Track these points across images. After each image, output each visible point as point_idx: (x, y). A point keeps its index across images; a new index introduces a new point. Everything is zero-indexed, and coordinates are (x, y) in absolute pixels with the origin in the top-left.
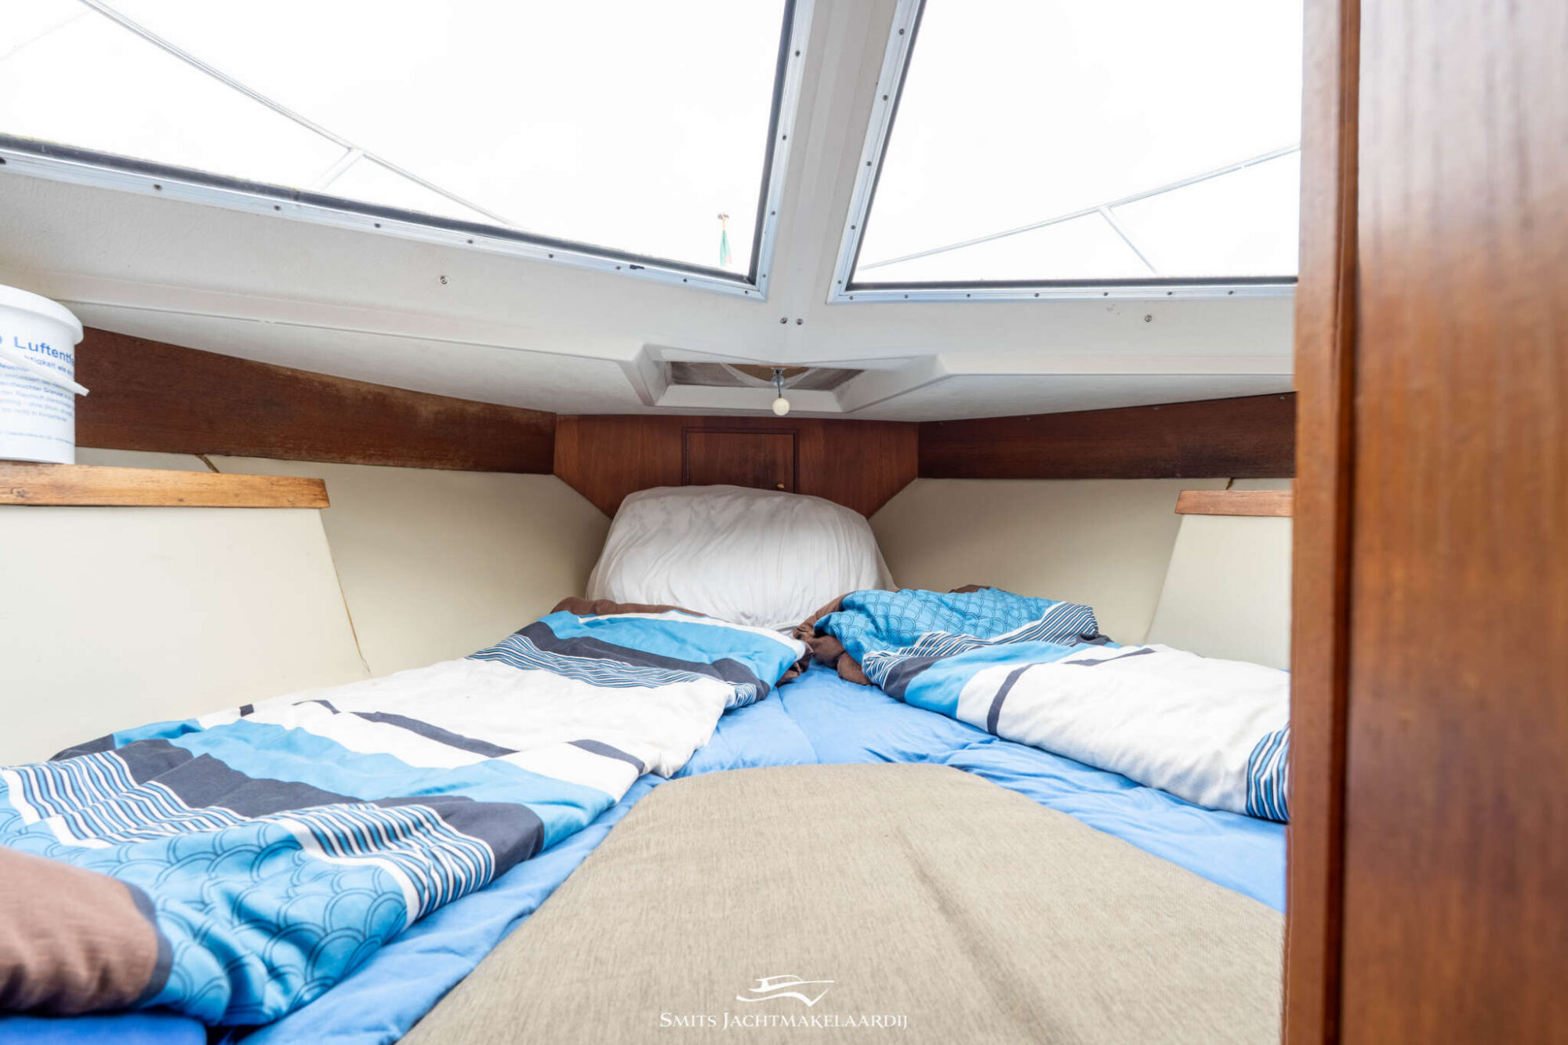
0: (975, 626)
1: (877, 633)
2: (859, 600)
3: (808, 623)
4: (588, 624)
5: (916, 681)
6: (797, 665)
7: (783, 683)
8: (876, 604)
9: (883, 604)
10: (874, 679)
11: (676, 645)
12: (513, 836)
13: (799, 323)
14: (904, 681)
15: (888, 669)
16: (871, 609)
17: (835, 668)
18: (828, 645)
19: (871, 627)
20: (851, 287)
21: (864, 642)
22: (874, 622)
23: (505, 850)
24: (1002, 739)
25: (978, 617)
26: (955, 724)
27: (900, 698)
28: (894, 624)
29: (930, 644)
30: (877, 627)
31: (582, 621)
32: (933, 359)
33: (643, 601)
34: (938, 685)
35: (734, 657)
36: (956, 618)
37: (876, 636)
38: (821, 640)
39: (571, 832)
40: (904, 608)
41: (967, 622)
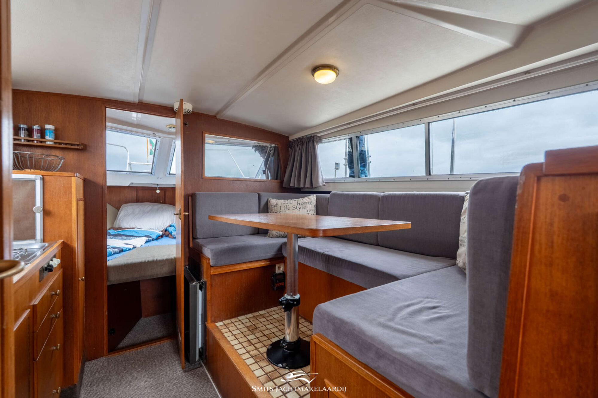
2: (173, 225)
3: (164, 230)
4: (117, 232)
6: (161, 236)
7: (157, 239)
10: (174, 237)
11: (137, 234)
12: (120, 249)
13: (161, 178)
16: (175, 226)
17: (168, 236)
19: (174, 229)
20: (170, 174)
31: (115, 231)
33: (129, 227)
35: (148, 235)
38: (166, 232)
39: (126, 251)
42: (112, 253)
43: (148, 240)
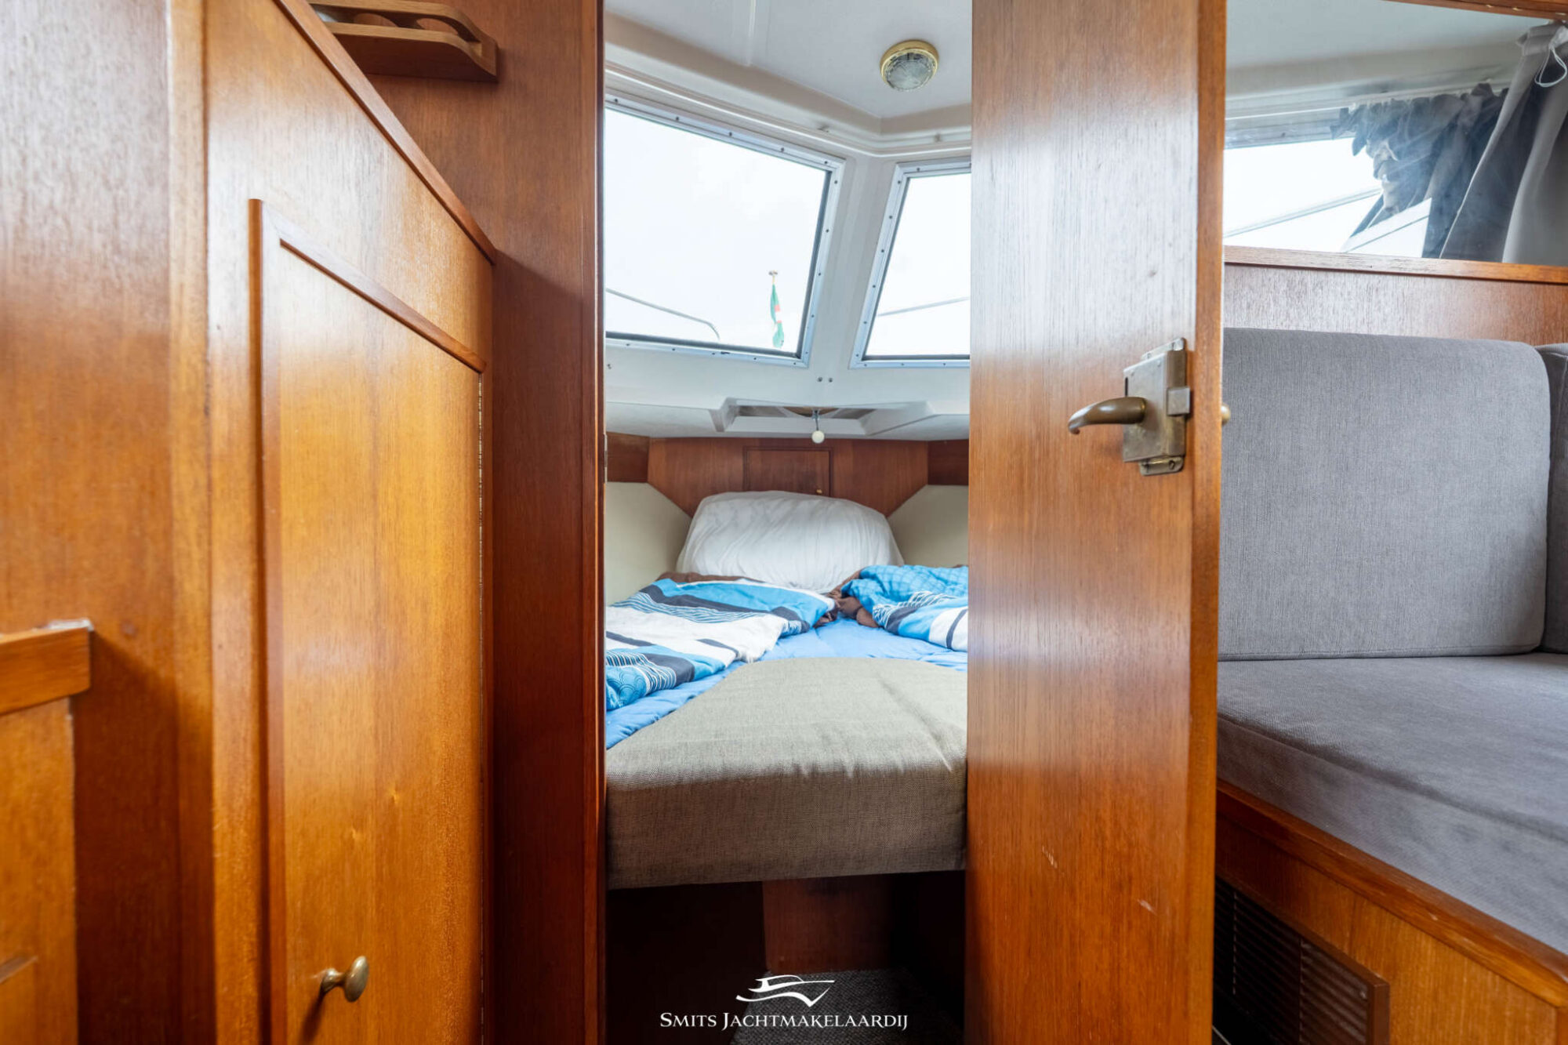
0: (953, 590)
1: (884, 593)
2: (872, 572)
3: (837, 589)
4: (684, 588)
5: (905, 620)
6: (829, 614)
7: (818, 626)
8: (883, 574)
9: (889, 574)
10: (880, 622)
11: (746, 599)
12: (683, 669)
13: (831, 381)
14: (898, 621)
15: (888, 614)
16: (880, 577)
17: (855, 619)
18: (850, 603)
19: (879, 589)
20: (865, 358)
21: (874, 598)
22: (882, 586)
23: (680, 673)
24: (954, 651)
25: (956, 584)
26: (928, 644)
27: (895, 632)
28: (895, 587)
29: (919, 599)
30: (884, 590)
31: (679, 586)
32: (923, 404)
33: (720, 574)
34: (919, 621)
35: (786, 606)
36: (940, 584)
37: (883, 595)
38: (846, 600)
39: (706, 675)
40: (902, 577)
41: (948, 587)
42: (648, 689)
43: (787, 629)
